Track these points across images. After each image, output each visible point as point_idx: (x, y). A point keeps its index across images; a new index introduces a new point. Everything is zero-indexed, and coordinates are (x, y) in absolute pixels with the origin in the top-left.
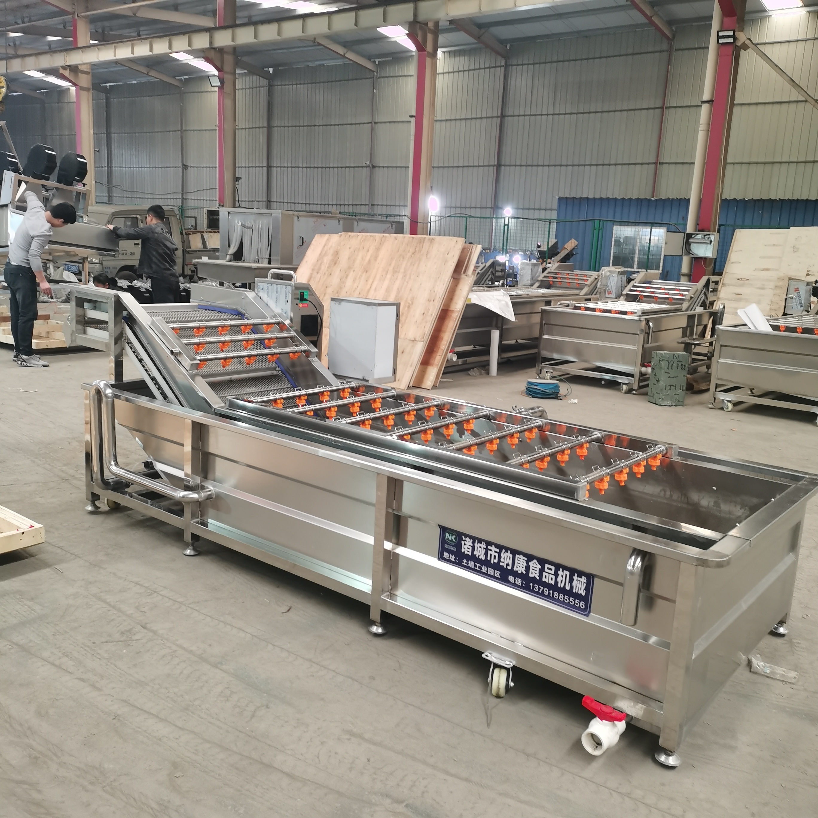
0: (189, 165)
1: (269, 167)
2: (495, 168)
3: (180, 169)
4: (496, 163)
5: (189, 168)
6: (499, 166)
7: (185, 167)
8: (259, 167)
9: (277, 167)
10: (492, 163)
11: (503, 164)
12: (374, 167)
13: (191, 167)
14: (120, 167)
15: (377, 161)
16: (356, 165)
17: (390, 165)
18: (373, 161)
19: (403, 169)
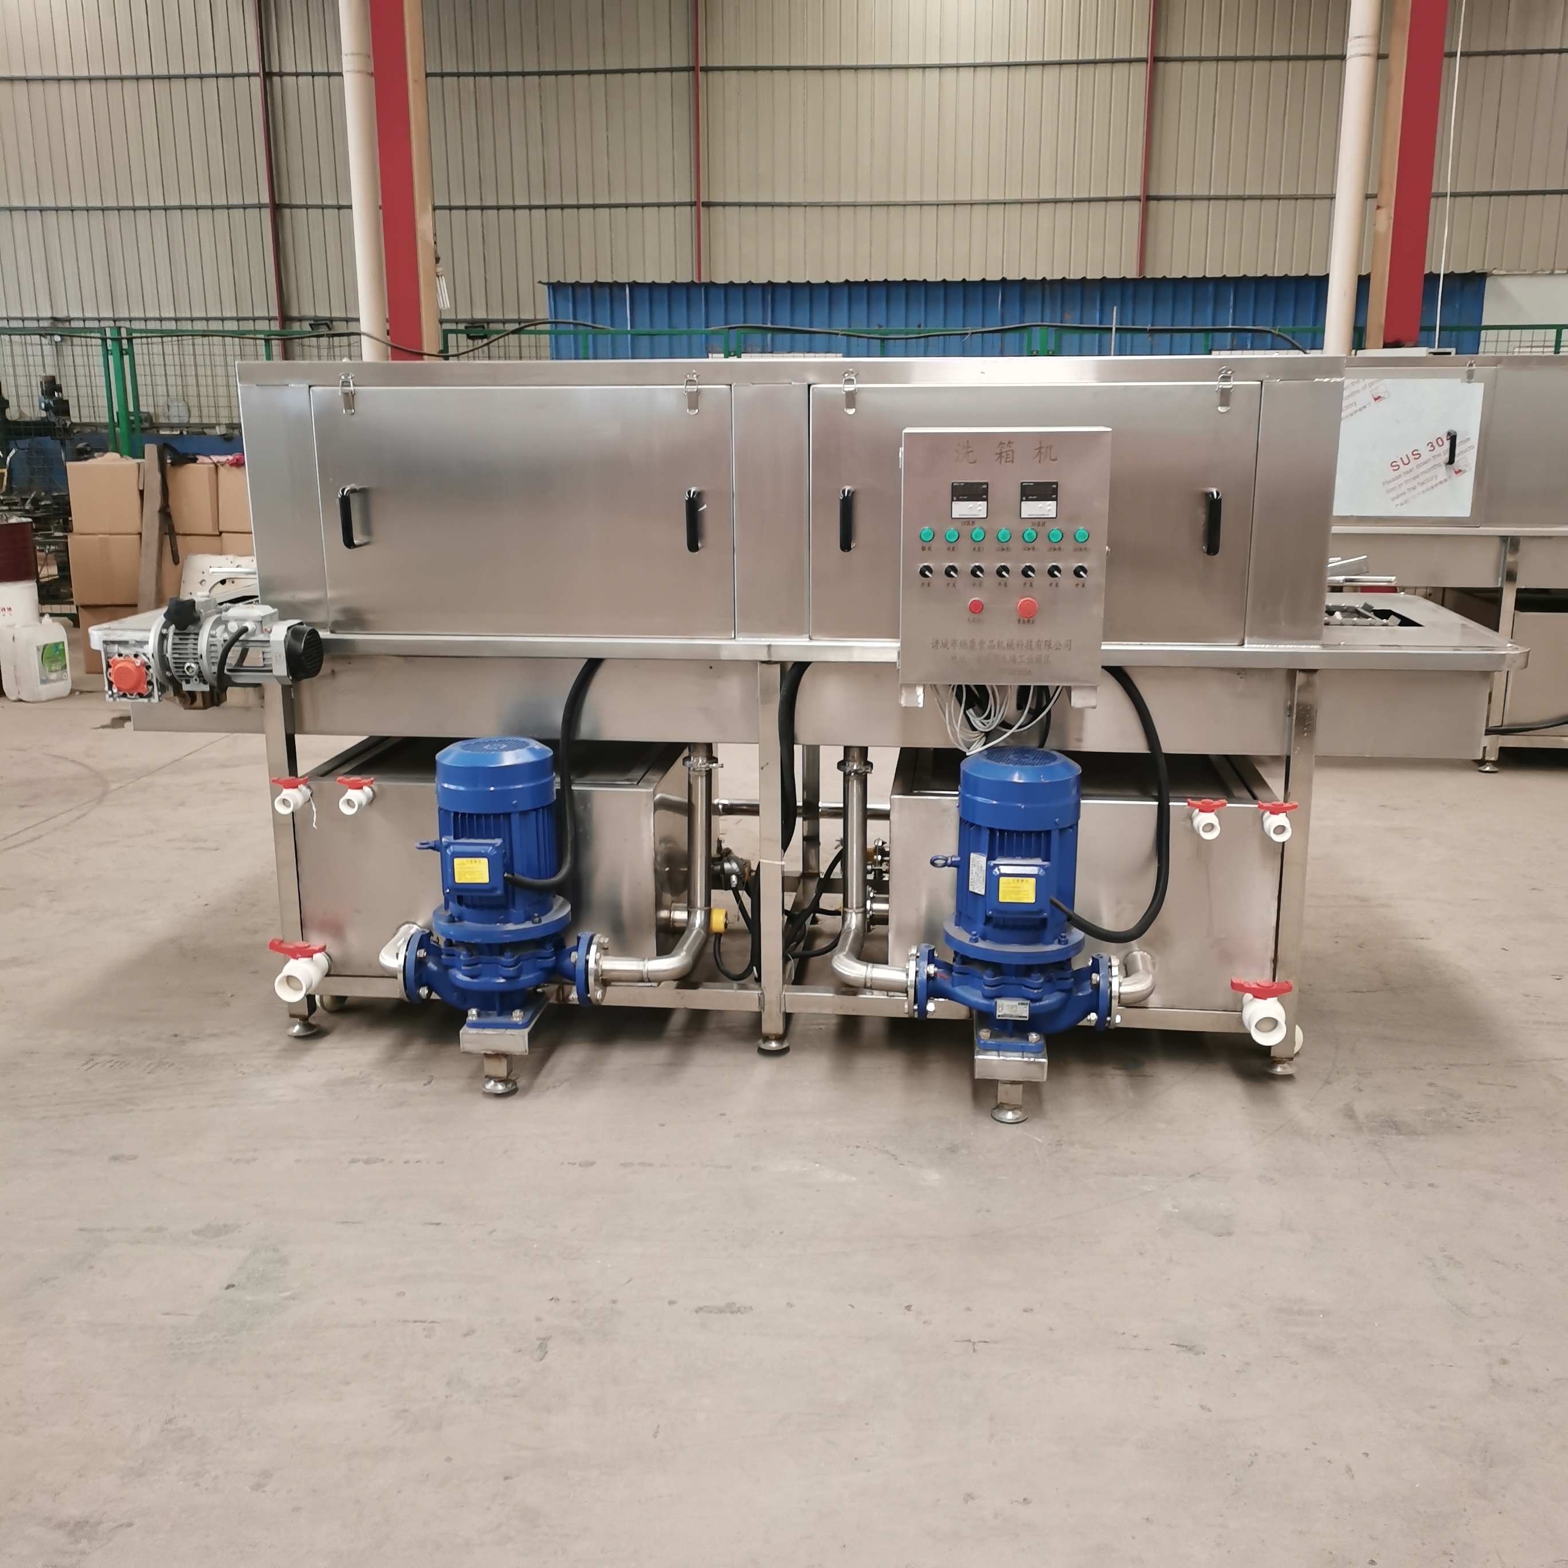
2: (266, 212)
4: (267, 201)
6: (276, 207)
10: (255, 200)
11: (286, 201)
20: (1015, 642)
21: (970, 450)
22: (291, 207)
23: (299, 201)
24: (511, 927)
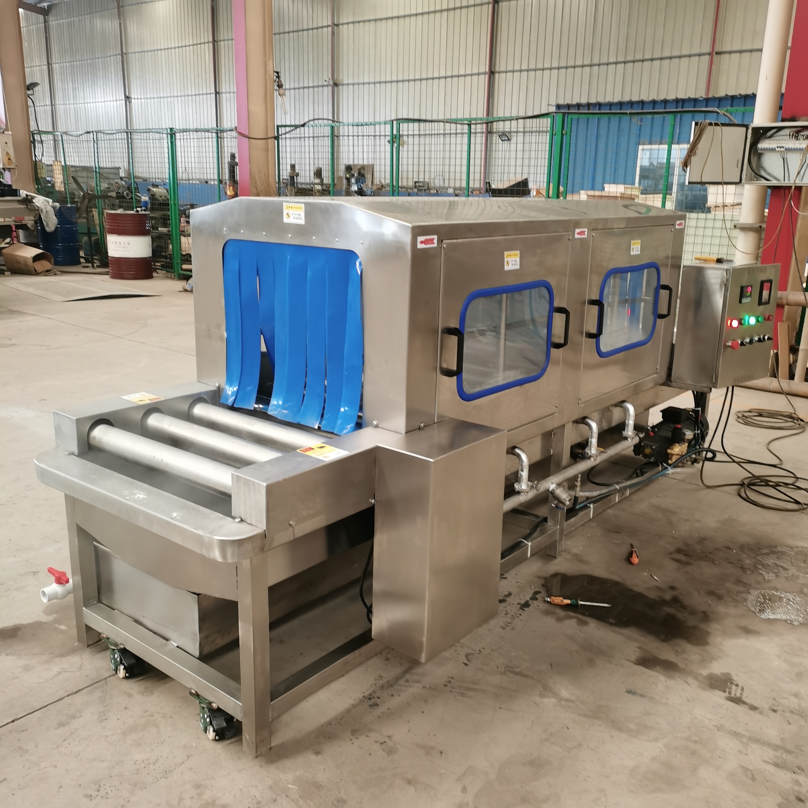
0: (133, 96)
1: (217, 93)
2: (487, 76)
3: (124, 102)
4: (487, 70)
5: (133, 101)
6: (492, 73)
7: (128, 98)
8: (206, 94)
9: (226, 93)
10: (482, 70)
11: (497, 70)
12: (336, 85)
13: (135, 99)
14: (64, 104)
15: (341, 78)
16: (316, 84)
17: (356, 81)
18: (336, 78)
19: (372, 86)
22: (499, 72)
23: (503, 69)
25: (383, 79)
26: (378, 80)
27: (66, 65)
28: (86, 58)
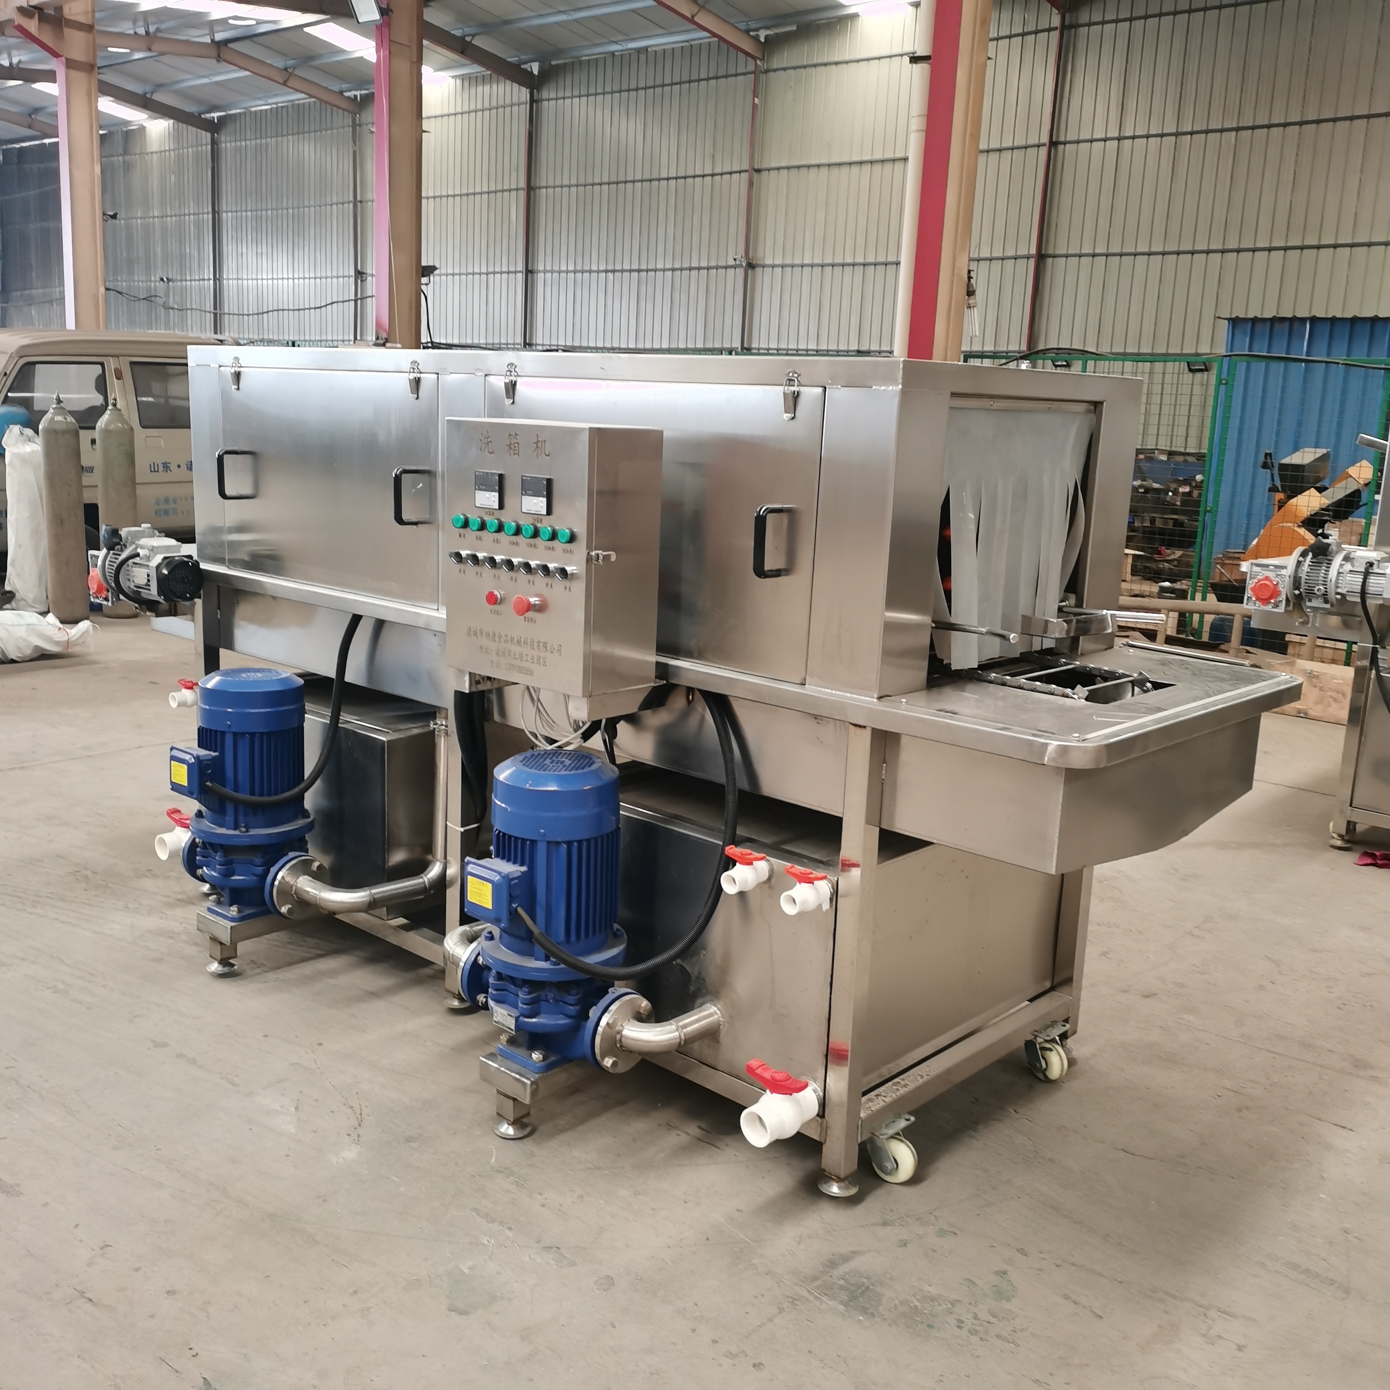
0: (369, 271)
1: (529, 272)
2: (1032, 261)
3: (352, 280)
4: (1033, 252)
5: (369, 279)
6: (1041, 257)
7: (360, 274)
8: (508, 273)
9: (545, 272)
11: (1050, 252)
13: (373, 276)
14: (239, 279)
15: (760, 254)
16: (713, 264)
17: (788, 261)
18: (750, 254)
19: (818, 270)
20: (522, 640)
21: (489, 440)
24: (223, 831)
25: (839, 260)
26: (828, 260)
27: (246, 216)
28: (285, 205)
